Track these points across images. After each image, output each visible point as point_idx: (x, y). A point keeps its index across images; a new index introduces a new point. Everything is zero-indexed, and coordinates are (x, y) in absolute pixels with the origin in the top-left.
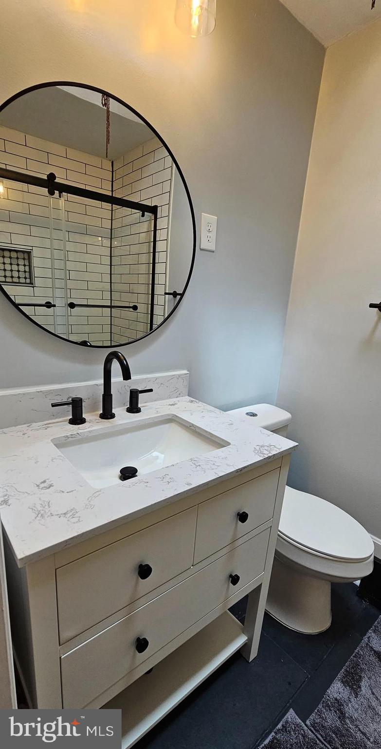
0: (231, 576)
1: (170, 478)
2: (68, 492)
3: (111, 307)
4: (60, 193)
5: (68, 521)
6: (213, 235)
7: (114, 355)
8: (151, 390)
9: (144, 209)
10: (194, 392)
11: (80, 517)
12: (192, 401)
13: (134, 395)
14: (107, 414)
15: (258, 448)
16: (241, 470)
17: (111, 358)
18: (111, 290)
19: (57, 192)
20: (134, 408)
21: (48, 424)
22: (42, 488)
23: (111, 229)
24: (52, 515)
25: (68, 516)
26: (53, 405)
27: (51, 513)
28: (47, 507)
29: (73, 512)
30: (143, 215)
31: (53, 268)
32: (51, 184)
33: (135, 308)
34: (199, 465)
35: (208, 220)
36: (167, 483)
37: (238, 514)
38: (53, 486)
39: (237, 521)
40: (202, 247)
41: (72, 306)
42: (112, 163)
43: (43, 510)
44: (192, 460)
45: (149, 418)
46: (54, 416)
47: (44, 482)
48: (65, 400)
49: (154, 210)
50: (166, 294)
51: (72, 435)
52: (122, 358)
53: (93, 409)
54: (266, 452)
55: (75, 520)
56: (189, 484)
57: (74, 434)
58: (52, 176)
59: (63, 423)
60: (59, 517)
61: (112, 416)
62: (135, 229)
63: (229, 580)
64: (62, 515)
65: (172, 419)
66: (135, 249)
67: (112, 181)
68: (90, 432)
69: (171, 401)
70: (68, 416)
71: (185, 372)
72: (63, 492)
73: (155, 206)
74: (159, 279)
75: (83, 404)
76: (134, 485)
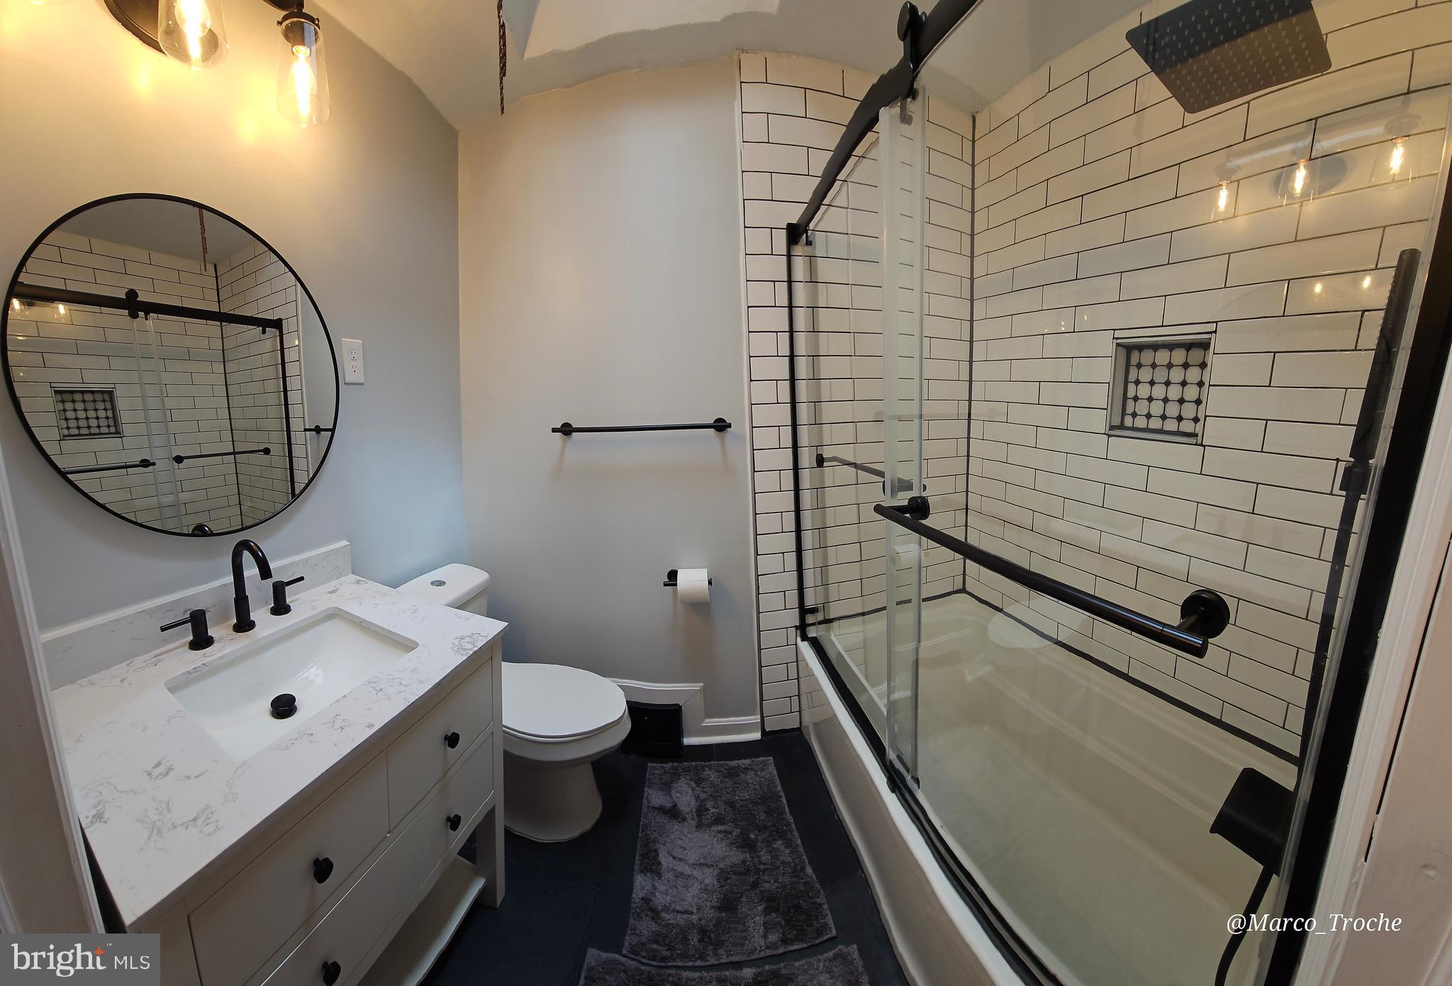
0: (449, 819)
1: (344, 720)
2: (196, 777)
3: (234, 453)
4: (147, 314)
5: (200, 832)
6: (359, 364)
7: (245, 545)
8: (302, 579)
9: (264, 324)
10: (359, 567)
11: (217, 821)
12: (358, 582)
13: (279, 590)
14: (244, 624)
15: (456, 642)
16: (439, 684)
17: (241, 549)
18: (231, 428)
19: (141, 314)
20: (280, 608)
21: (158, 656)
22: (157, 777)
23: (223, 351)
24: (175, 827)
25: (199, 822)
26: (163, 629)
27: (173, 824)
28: (165, 812)
29: (207, 813)
30: (264, 332)
31: (149, 435)
32: (132, 304)
33: (267, 451)
34: (381, 690)
35: (350, 347)
36: (340, 730)
37: (446, 738)
38: (173, 769)
39: (446, 747)
40: (347, 381)
41: (179, 459)
42: (215, 266)
43: (160, 820)
44: (369, 682)
45: (304, 620)
46: (166, 641)
47: (159, 764)
48: (180, 617)
49: (277, 324)
50: (306, 430)
51: (195, 668)
52: (256, 548)
53: (222, 619)
54: (469, 646)
55: (211, 827)
56: (370, 726)
57: (198, 667)
58: (132, 294)
59: (179, 650)
60: (186, 828)
61: (251, 625)
62: (255, 349)
63: (447, 824)
64: (189, 823)
65: (335, 614)
66: (258, 374)
67: (218, 290)
68: (220, 658)
69: (330, 586)
70: (186, 636)
71: (345, 543)
72: (189, 778)
73: (279, 319)
74: (295, 411)
75: (207, 615)
76: (293, 744)
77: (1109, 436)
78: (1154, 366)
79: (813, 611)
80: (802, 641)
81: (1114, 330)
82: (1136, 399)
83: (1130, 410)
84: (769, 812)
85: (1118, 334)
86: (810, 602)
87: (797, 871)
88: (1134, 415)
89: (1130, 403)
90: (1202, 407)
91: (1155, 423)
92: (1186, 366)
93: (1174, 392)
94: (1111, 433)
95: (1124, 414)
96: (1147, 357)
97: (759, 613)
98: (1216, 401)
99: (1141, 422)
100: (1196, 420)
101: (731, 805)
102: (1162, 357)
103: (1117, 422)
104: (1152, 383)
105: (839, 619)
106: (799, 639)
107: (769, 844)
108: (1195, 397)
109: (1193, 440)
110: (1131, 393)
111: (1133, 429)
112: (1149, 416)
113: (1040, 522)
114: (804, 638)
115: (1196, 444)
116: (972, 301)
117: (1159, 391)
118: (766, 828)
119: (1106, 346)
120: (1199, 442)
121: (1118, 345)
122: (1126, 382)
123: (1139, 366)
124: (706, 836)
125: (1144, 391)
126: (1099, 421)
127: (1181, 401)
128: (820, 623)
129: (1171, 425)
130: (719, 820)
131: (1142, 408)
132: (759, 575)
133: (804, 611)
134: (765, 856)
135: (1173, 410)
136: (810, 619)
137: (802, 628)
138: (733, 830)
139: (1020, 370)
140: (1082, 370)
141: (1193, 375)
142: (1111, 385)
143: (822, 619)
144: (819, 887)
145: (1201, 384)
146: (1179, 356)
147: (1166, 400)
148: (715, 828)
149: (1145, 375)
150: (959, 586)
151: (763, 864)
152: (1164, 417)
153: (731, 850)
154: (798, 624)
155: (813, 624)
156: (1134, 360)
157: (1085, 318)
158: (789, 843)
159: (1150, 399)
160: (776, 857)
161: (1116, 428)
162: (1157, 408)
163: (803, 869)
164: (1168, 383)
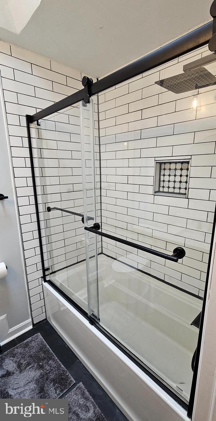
77: (154, 195)
78: (170, 169)
79: (48, 269)
80: (45, 282)
81: (155, 157)
82: (164, 181)
83: (162, 185)
84: (44, 352)
85: (156, 159)
86: (46, 266)
87: (59, 367)
88: (163, 187)
89: (162, 183)
90: (188, 184)
91: (171, 190)
92: (181, 169)
93: (178, 179)
94: (155, 194)
95: (159, 186)
96: (167, 166)
97: (27, 275)
98: (192, 183)
99: (166, 190)
100: (186, 189)
101: (31, 356)
102: (173, 166)
103: (157, 190)
104: (169, 175)
105: (58, 271)
106: (43, 282)
107: (47, 363)
108: (185, 181)
109: (184, 196)
110: (162, 179)
111: (163, 192)
112: (169, 187)
113: (130, 227)
114: (45, 281)
115: (186, 198)
116: (100, 145)
117: (172, 178)
118: (45, 358)
119: (152, 163)
120: (187, 197)
121: (156, 163)
122: (160, 175)
123: (165, 169)
124: (25, 373)
125: (167, 178)
126: (151, 190)
127: (180, 182)
128: (51, 274)
129: (177, 191)
130: (28, 364)
131: (166, 184)
132: (25, 259)
133: (44, 270)
134: (48, 368)
135: (177, 185)
136: (47, 273)
137: (44, 277)
138: (34, 365)
139: (120, 171)
140: (143, 172)
141: (184, 172)
142: (154, 177)
143: (51, 272)
144: (67, 370)
145: (187, 176)
146: (179, 166)
147: (175, 182)
148: (28, 368)
149: (167, 172)
150: (100, 252)
151: (48, 370)
152: (174, 188)
153: (36, 372)
154: (42, 276)
155: (48, 275)
156: (163, 167)
157: (145, 153)
158: (54, 360)
159: (169, 181)
160: (51, 367)
161: (157, 192)
162: (171, 185)
163: (60, 366)
164: (175, 176)
